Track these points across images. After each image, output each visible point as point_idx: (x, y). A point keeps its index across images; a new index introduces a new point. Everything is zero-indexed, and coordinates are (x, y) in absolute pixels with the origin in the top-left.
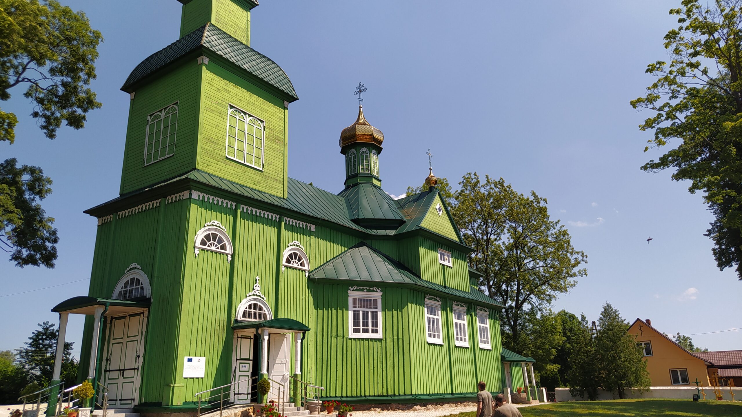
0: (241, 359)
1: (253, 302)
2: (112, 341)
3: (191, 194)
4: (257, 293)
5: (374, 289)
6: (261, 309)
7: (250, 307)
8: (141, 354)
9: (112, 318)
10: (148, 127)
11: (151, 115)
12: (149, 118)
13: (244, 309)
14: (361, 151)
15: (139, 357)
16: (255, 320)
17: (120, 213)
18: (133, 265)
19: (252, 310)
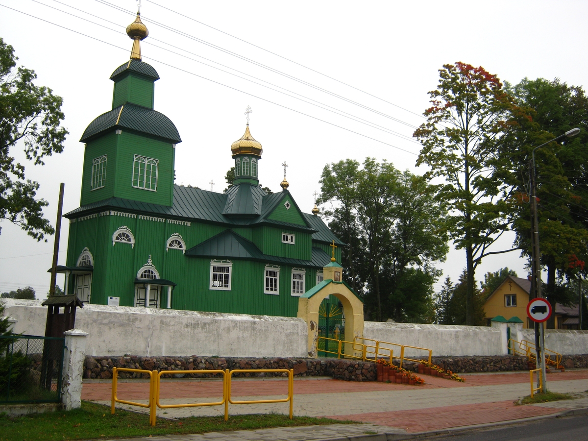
0: (140, 299)
1: (147, 269)
2: (78, 287)
3: (110, 213)
4: (150, 264)
5: (227, 261)
6: (152, 272)
7: (145, 271)
8: (90, 294)
9: (77, 275)
10: (93, 167)
11: (95, 160)
12: (93, 161)
13: (142, 273)
14: (244, 159)
15: (89, 296)
16: (148, 279)
17: (80, 218)
18: (86, 248)
19: (147, 274)
